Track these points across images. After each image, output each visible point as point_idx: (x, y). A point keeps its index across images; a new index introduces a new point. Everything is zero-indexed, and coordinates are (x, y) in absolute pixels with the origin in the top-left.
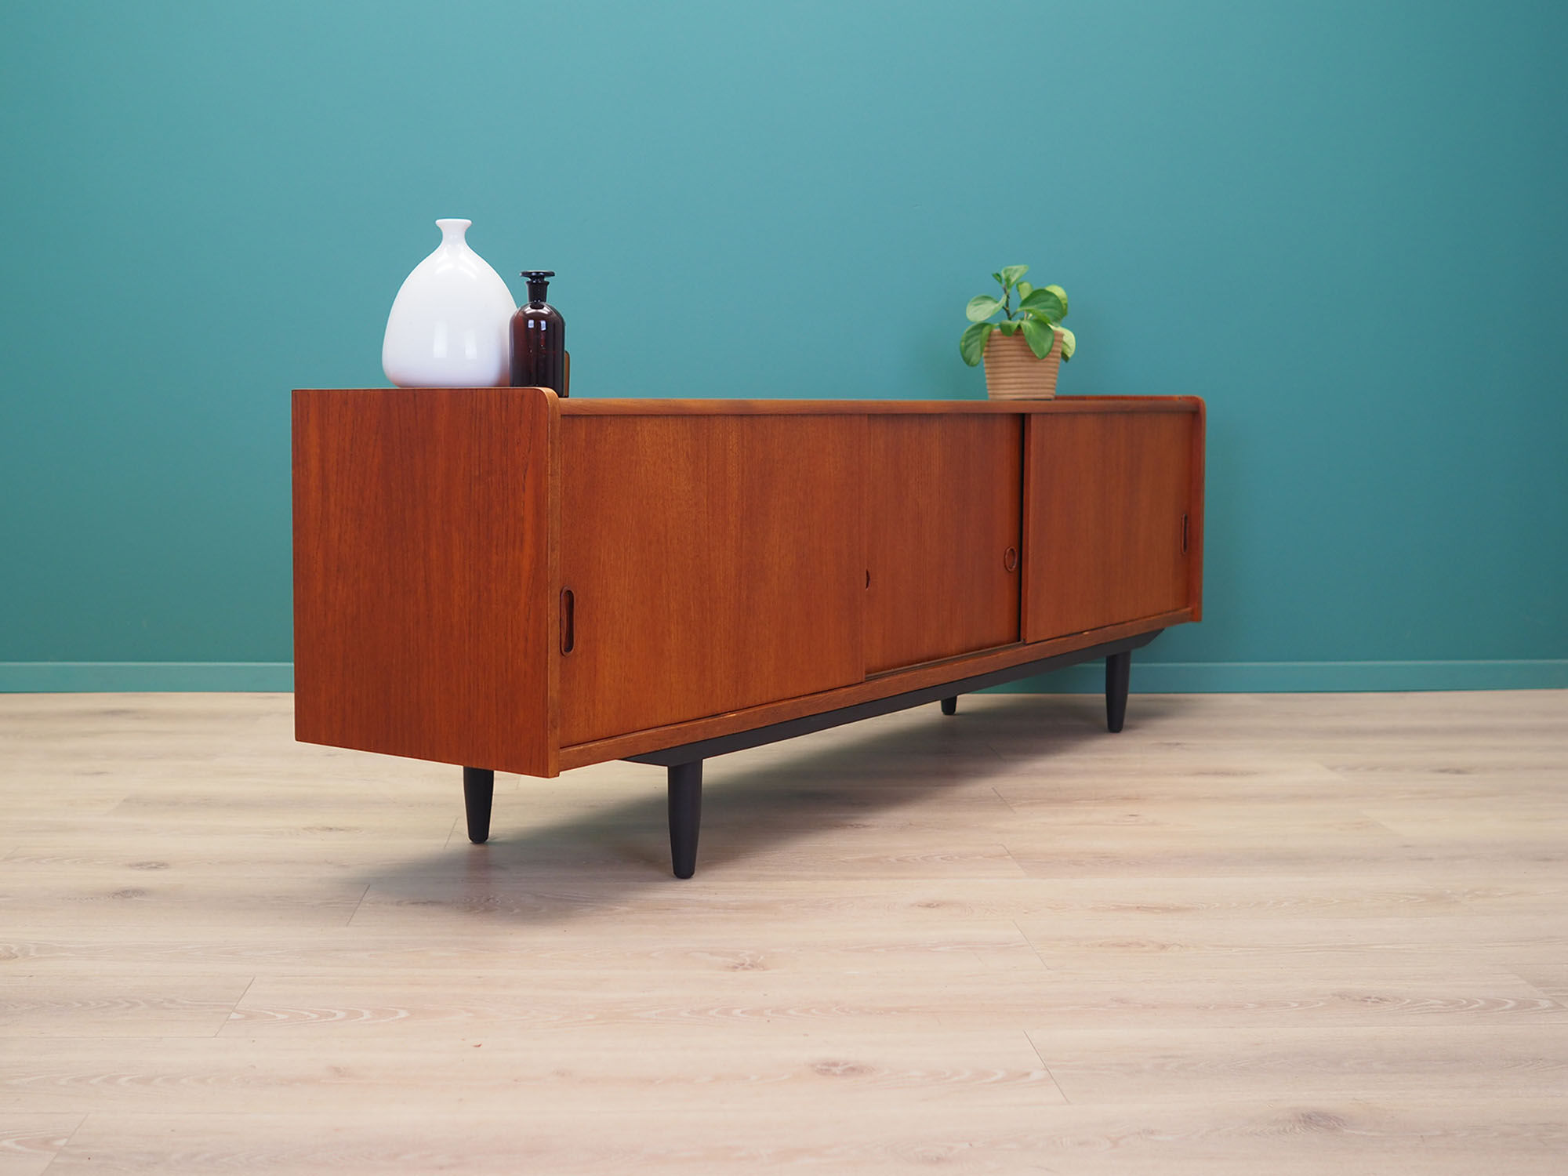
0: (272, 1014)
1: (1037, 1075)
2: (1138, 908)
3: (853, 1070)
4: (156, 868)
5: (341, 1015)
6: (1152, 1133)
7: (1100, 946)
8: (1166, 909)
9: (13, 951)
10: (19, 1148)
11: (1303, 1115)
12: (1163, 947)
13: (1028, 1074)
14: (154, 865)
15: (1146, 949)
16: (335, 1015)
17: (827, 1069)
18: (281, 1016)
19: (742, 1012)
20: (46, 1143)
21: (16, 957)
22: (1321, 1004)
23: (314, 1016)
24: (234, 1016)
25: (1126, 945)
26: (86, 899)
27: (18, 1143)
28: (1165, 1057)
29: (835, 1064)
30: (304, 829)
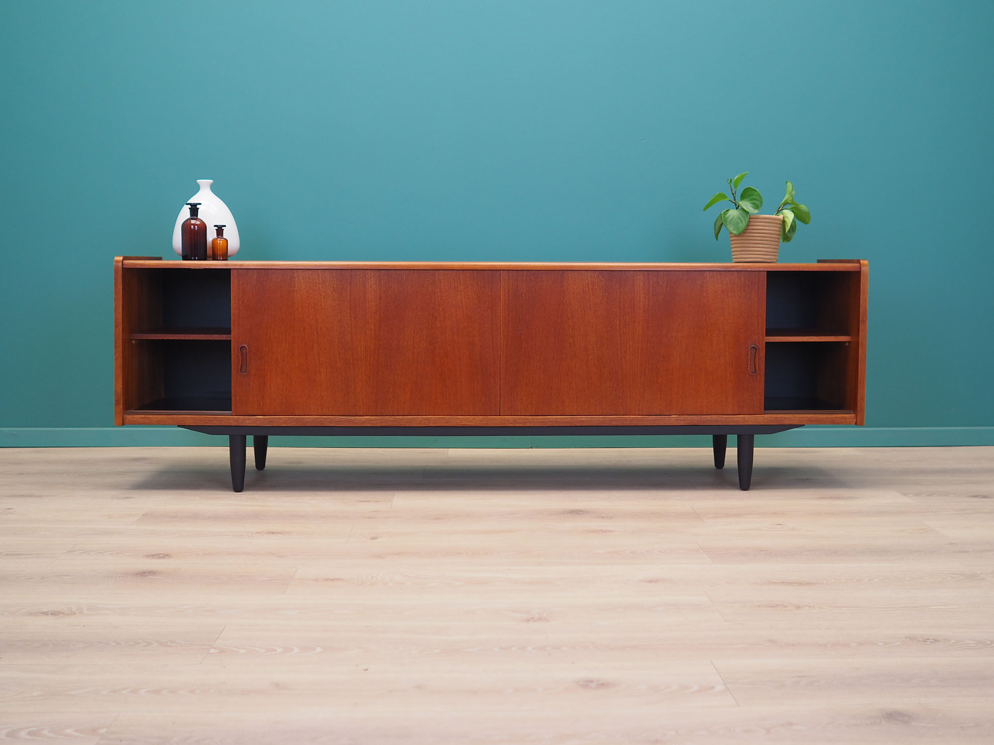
0: (236, 649)
1: (719, 688)
2: (783, 582)
3: (603, 685)
4: (163, 557)
5: (279, 650)
6: (791, 724)
7: (759, 606)
8: (801, 584)
9: (73, 610)
10: (77, 734)
11: (887, 714)
12: (798, 607)
13: (713, 688)
14: (161, 556)
15: (788, 608)
16: (276, 650)
17: (586, 684)
18: (242, 651)
19: (533, 648)
20: (94, 731)
21: (75, 614)
22: (898, 644)
23: (263, 651)
24: (212, 651)
25: (777, 606)
26: (119, 577)
27: (76, 731)
28: (800, 677)
29: (592, 681)
30: (257, 533)
